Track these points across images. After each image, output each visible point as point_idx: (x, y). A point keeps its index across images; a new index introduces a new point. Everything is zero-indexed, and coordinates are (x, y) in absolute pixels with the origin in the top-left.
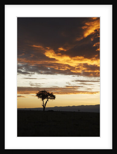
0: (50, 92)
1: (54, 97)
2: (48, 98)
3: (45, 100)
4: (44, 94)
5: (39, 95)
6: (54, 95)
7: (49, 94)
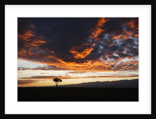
0: (60, 79)
1: (61, 81)
2: (58, 82)
3: (57, 82)
4: (56, 80)
5: (54, 80)
6: (61, 80)
7: (59, 80)
